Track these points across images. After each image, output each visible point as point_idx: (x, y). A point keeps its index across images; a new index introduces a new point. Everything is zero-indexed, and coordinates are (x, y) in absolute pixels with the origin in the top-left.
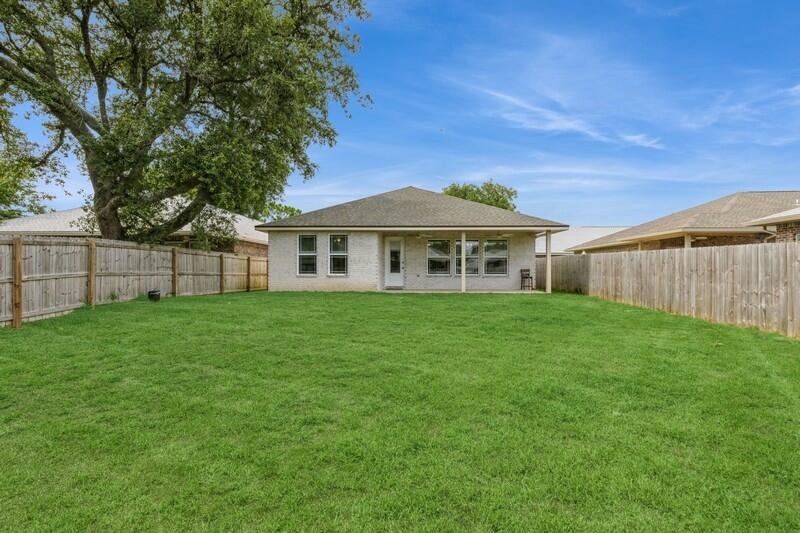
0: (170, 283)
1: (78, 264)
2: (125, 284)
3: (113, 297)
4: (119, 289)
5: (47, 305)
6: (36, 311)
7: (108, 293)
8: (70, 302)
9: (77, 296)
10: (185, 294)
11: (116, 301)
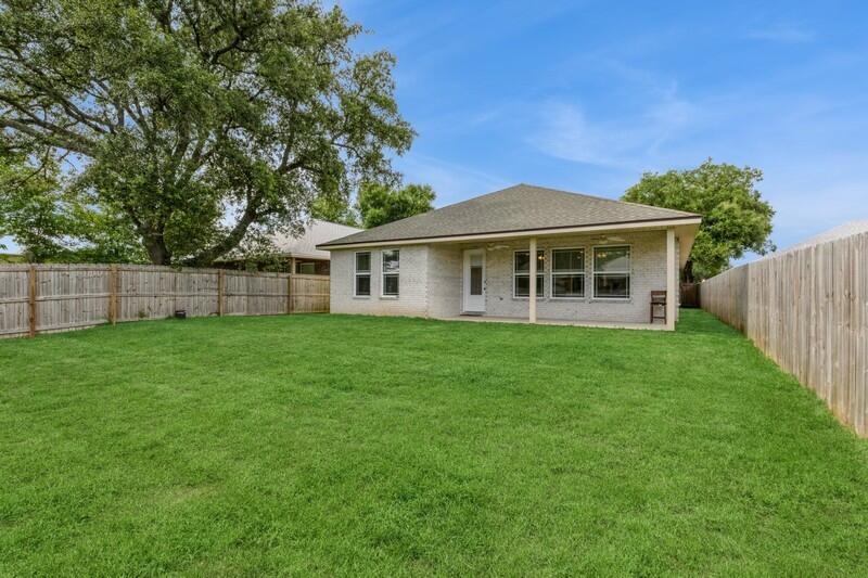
0: (216, 303)
1: (101, 286)
2: (157, 304)
3: (142, 315)
4: (149, 308)
5: (66, 320)
6: (55, 325)
7: (136, 310)
8: (92, 319)
9: (100, 313)
10: (237, 314)
11: (144, 319)
